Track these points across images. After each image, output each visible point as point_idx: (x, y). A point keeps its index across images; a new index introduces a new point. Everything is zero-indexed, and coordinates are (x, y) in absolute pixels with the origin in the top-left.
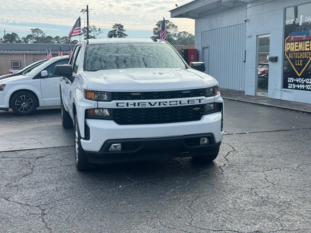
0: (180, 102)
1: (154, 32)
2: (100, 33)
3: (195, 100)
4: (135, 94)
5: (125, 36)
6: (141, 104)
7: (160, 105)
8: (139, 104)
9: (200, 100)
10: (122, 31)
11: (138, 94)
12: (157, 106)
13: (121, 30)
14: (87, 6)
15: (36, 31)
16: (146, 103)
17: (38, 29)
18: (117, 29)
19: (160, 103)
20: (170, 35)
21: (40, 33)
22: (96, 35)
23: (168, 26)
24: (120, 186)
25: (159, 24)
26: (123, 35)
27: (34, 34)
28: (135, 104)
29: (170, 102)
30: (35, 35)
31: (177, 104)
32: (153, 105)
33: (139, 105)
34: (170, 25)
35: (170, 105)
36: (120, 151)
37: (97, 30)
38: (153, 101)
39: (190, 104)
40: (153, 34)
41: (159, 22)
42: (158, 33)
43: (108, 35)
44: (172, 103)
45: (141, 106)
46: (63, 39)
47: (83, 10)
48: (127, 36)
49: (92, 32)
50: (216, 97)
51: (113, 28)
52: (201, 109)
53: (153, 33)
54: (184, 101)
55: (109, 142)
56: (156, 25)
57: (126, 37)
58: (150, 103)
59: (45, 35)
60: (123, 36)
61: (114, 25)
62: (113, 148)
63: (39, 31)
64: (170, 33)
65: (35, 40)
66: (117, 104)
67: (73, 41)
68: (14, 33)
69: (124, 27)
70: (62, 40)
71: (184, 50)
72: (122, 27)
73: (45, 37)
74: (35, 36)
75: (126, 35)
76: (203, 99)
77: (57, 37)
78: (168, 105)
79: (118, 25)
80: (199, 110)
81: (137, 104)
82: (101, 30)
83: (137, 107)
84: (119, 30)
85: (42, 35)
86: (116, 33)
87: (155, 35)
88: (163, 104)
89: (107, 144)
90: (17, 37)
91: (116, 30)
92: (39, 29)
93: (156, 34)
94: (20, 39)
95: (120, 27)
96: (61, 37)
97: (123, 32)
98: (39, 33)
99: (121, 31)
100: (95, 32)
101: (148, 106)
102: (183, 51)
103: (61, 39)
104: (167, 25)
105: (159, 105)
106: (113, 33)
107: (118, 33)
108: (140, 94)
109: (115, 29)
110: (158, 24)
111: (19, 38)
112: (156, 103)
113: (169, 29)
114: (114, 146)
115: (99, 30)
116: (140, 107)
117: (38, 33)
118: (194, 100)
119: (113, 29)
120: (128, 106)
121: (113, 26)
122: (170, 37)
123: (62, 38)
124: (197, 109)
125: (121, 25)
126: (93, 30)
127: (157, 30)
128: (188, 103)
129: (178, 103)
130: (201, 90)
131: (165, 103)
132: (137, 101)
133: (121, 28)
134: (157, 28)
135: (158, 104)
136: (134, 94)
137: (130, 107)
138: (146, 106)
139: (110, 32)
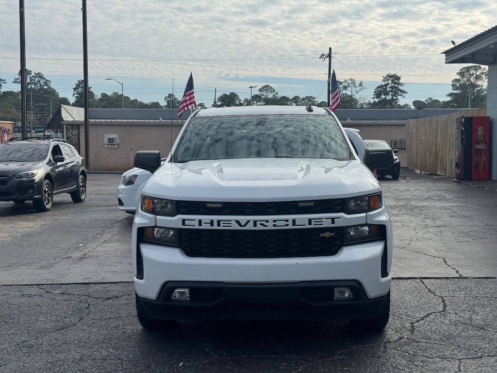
0: (294, 221)
1: (452, 85)
2: (362, 89)
3: (324, 219)
4: (213, 205)
5: (402, 94)
6: (223, 223)
7: (255, 225)
8: (219, 222)
9: (333, 220)
10: (398, 85)
11: (218, 205)
12: (250, 227)
13: (397, 83)
14: (330, 49)
15: (265, 90)
16: (232, 222)
17: (268, 86)
18: (390, 81)
19: (255, 222)
20: (482, 90)
21: (271, 92)
22: (355, 93)
23: (478, 75)
24: (181, 364)
25: (463, 72)
26: (398, 92)
27: (262, 93)
28: (212, 223)
29: (274, 221)
30: (263, 95)
31: (287, 225)
32: (243, 224)
33: (219, 225)
34: (482, 73)
35: (275, 226)
36: (187, 301)
37: (356, 85)
38: (243, 219)
39: (312, 226)
40: (452, 90)
41: (462, 69)
42: (460, 86)
43: (375, 92)
44: (277, 223)
45: (223, 226)
46: (305, 101)
47: (323, 55)
48: (407, 93)
49: (349, 89)
50: (369, 215)
51: (384, 80)
52: (335, 235)
53: (451, 87)
54: (302, 220)
55: (169, 285)
56: (457, 74)
57: (404, 95)
58: (238, 222)
59: (278, 95)
60: (400, 93)
61: (385, 76)
62: (177, 295)
63: (269, 89)
64: (482, 86)
65: (264, 102)
66: (184, 221)
67: (319, 102)
68: (233, 93)
69: (401, 78)
70: (303, 102)
71: (466, 118)
72: (399, 78)
73: (278, 98)
74: (263, 97)
75: (404, 92)
76: (339, 218)
77: (296, 97)
78: (270, 227)
79: (391, 76)
80: (331, 237)
81: (215, 223)
82: (363, 85)
83: (215, 227)
84: (393, 84)
85: (274, 96)
86: (388, 89)
87: (454, 90)
88: (260, 224)
89: (168, 288)
90: (237, 99)
91: (388, 84)
92: (270, 85)
93: (457, 89)
94: (241, 102)
95: (395, 78)
96: (301, 97)
97: (400, 87)
98: (269, 92)
99: (396, 85)
100: (354, 88)
101: (236, 227)
102: (463, 120)
103: (301, 101)
104: (477, 73)
105: (254, 227)
106: (383, 89)
107: (391, 89)
108: (220, 206)
109: (387, 82)
110: (461, 73)
111: (240, 100)
112: (248, 222)
113: (480, 80)
114: (180, 292)
115: (361, 85)
116: (221, 228)
117: (267, 92)
118: (322, 219)
119: (384, 83)
120: (200, 224)
121: (383, 78)
122: (481, 93)
123: (303, 99)
124: (327, 235)
125: (397, 76)
126: (350, 85)
127: (458, 82)
128: (310, 224)
129: (290, 223)
130: (336, 201)
131: (265, 223)
132: (216, 218)
133: (396, 81)
134: (459, 80)
135: (252, 223)
136: (211, 205)
137: (205, 226)
138: (231, 226)
139: (378, 87)
